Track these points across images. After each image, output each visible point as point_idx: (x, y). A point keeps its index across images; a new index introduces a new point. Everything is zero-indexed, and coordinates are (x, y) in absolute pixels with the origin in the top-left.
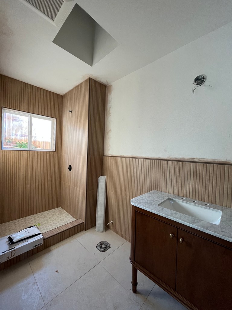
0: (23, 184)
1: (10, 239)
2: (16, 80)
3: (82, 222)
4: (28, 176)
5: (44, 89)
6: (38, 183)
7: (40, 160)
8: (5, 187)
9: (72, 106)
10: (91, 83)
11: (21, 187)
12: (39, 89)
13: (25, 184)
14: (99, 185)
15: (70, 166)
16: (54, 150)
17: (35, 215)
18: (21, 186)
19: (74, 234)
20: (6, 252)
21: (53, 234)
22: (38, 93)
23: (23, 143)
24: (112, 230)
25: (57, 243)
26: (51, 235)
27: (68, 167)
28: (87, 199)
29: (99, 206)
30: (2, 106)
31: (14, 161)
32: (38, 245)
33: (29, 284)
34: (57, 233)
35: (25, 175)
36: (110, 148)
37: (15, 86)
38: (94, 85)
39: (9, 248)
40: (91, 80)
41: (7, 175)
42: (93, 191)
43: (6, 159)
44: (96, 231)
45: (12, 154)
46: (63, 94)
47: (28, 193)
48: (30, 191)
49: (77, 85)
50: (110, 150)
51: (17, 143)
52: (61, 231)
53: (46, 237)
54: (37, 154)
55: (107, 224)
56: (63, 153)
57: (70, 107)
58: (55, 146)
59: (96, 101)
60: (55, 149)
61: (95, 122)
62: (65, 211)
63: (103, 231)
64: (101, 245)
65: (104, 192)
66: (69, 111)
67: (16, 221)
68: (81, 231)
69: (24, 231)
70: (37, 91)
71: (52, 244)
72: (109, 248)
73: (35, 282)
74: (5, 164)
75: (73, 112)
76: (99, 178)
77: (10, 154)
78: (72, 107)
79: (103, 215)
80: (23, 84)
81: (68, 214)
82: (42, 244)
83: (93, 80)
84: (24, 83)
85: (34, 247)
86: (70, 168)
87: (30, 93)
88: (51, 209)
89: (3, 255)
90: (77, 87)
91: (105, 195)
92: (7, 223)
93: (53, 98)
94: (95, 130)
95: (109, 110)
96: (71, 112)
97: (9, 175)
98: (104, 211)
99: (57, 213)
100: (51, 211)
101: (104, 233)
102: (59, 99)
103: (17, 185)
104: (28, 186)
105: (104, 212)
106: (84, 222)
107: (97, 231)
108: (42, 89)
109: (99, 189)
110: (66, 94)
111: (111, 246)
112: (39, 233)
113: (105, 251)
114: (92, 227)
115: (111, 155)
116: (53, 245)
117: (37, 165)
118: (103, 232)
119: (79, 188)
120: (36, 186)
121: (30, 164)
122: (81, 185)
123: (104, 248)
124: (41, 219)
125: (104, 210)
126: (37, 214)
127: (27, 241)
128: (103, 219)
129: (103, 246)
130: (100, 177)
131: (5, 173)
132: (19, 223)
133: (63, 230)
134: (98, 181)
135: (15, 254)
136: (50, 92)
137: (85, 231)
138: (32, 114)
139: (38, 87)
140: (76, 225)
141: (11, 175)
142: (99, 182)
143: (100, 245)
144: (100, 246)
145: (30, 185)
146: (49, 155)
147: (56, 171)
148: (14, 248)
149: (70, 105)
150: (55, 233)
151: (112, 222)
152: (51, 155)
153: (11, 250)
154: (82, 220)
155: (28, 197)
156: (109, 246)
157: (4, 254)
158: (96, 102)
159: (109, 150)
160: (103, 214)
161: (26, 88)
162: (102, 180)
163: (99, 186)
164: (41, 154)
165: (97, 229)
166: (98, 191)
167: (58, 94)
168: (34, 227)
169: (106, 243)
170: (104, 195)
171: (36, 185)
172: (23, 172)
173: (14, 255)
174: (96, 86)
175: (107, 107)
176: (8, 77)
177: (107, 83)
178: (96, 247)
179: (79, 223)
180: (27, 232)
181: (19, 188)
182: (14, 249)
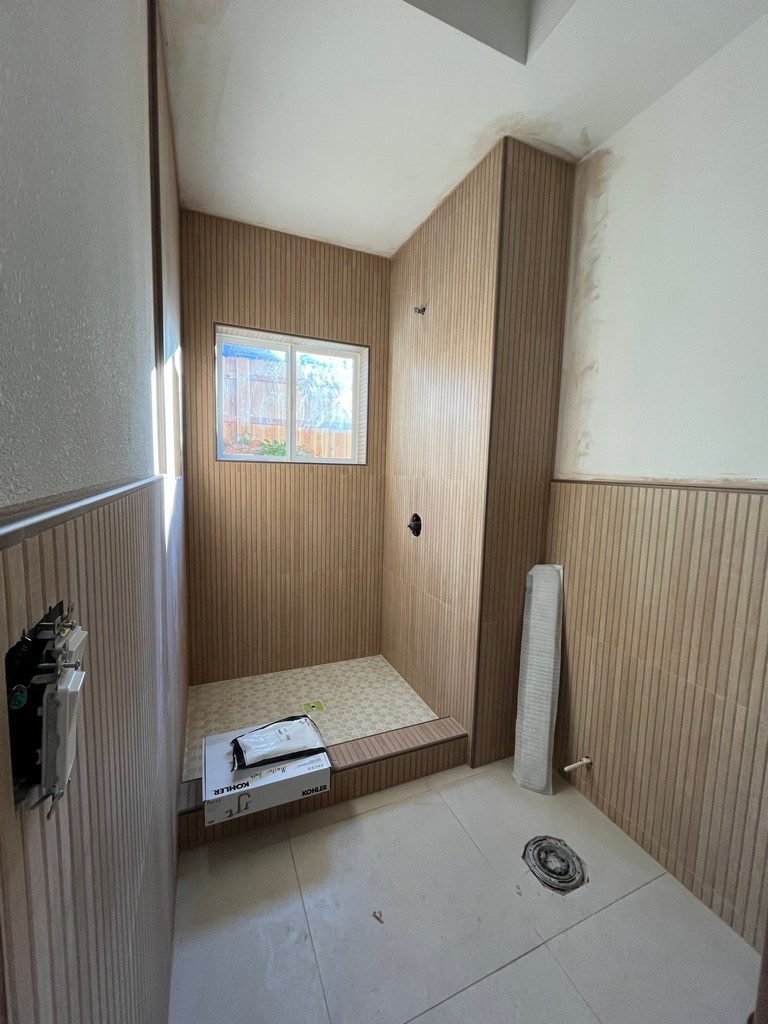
0: (274, 570)
1: (238, 751)
2: (250, 226)
3: (460, 733)
4: (288, 545)
5: (330, 245)
6: (315, 570)
7: (320, 495)
8: (229, 573)
9: (424, 289)
10: (509, 162)
11: (269, 577)
12: (315, 245)
13: (279, 572)
14: (530, 599)
15: (416, 519)
16: (364, 462)
17: (307, 670)
18: (269, 574)
19: (433, 773)
20: (226, 793)
21: (362, 759)
22: (313, 260)
23: (276, 442)
24: (585, 794)
25: (374, 791)
26: (356, 761)
27: (407, 520)
28: (483, 652)
29: (528, 686)
30: (215, 319)
31: (248, 496)
32: (316, 790)
33: (289, 930)
34: (376, 756)
36: (587, 446)
37: (247, 248)
38: (521, 167)
39: (234, 781)
40: (510, 145)
42: (505, 623)
43: (228, 489)
44: (513, 779)
45: (243, 473)
46: (393, 252)
47: (288, 597)
48: (293, 590)
49: (448, 193)
50: (585, 454)
51: (262, 444)
52: (387, 753)
53: (341, 764)
54: (311, 475)
55: (566, 769)
56: (392, 472)
57: (418, 295)
58: (365, 447)
59: (528, 238)
60: (364, 456)
61: (523, 336)
62: (396, 673)
63: (547, 787)
64: (543, 855)
65: (554, 633)
66: (416, 308)
67: (258, 679)
68: (454, 766)
69: (274, 729)
70: (308, 255)
71: (358, 792)
72: (582, 881)
73: (307, 932)
74: (228, 504)
75: (429, 311)
76: (530, 573)
77: (238, 474)
78: (424, 296)
79: (548, 725)
81: (407, 685)
82: (328, 788)
83: (518, 143)
84: (271, 231)
85: (304, 793)
86: (416, 526)
87: (288, 265)
88: (354, 658)
89: (217, 800)
90: (449, 206)
91: (557, 647)
92: (236, 683)
93: (358, 272)
94: (520, 371)
95: (590, 275)
96: (422, 311)
98: (552, 710)
99: (373, 676)
100: (353, 662)
101: (550, 797)
102: (380, 274)
103: (259, 572)
104: (288, 576)
105: (552, 714)
106: (466, 736)
107: (519, 782)
108: (325, 244)
109: (529, 618)
110: (404, 249)
111: (589, 874)
112: (319, 745)
113: (563, 891)
114: (496, 760)
115: (588, 479)
116: (362, 795)
117: (311, 509)
118: (544, 792)
119: (450, 603)
121: (292, 505)
122: (455, 594)
123: (560, 874)
124: (325, 687)
125: (552, 706)
126: (314, 667)
127: (284, 770)
128: (547, 739)
129: (555, 864)
130: (538, 568)
131: (228, 532)
132: (265, 689)
133: (393, 751)
134: (528, 585)
135: (249, 805)
136: (350, 252)
137: (473, 767)
138: (296, 339)
139: (311, 241)
140: (439, 739)
142: (531, 590)
143: (539, 854)
144: (540, 859)
145: (292, 574)
146: (346, 476)
147: (370, 535)
148: (247, 784)
149: (418, 287)
150: (369, 757)
151: (585, 761)
152: (355, 477)
153: (237, 791)
154: (462, 726)
155: (288, 612)
156: (579, 869)
157: (219, 800)
158: (528, 244)
159: (580, 455)
160: (548, 720)
161: (278, 249)
162: (544, 583)
163: (529, 604)
164: (324, 472)
165: (517, 774)
166: (528, 626)
167: (374, 256)
168: (303, 720)
169: (564, 852)
170: (553, 644)
171: (310, 574)
172: (273, 531)
173: (247, 808)
174: (532, 171)
175: (577, 260)
176: (229, 221)
177: (586, 141)
178: (524, 857)
179: (450, 736)
180: (283, 737)
181: (264, 580)
182: (247, 788)
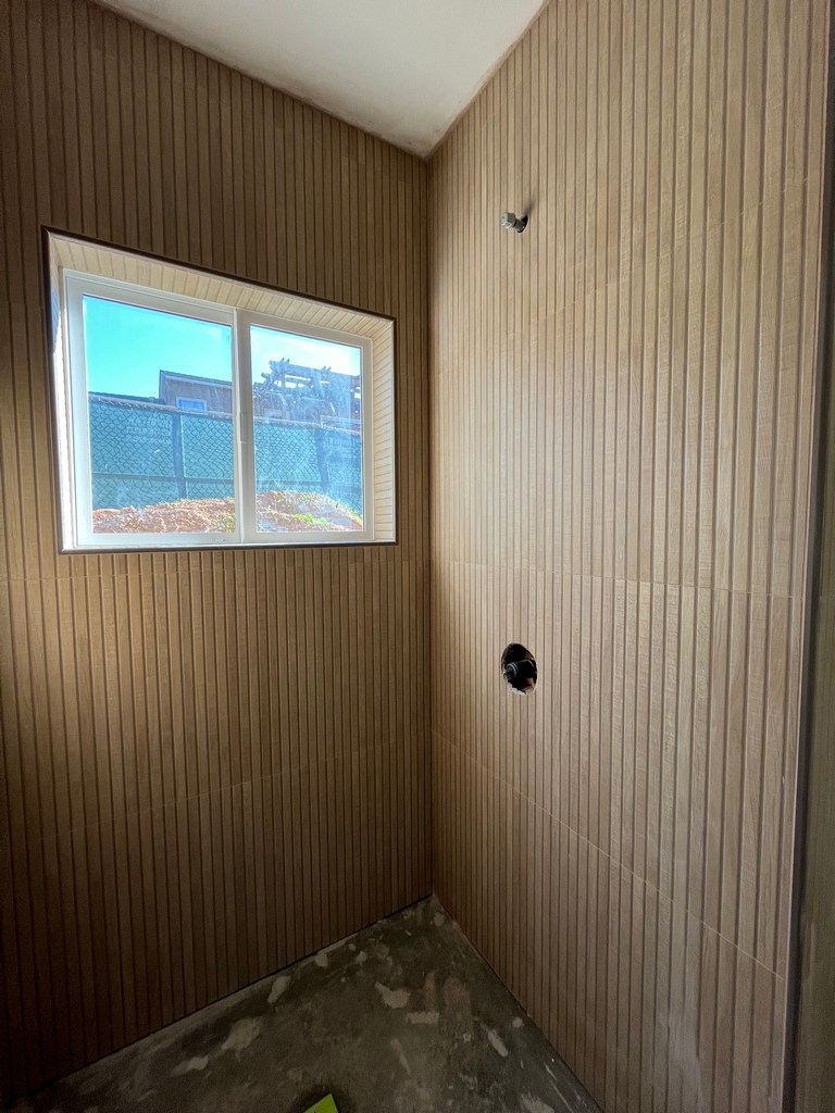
5: (312, 109)
12: (284, 102)
16: (390, 537)
22: (279, 131)
27: (496, 656)
30: (45, 220)
35: (223, 717)
41: (114, 727)
48: (258, 814)
54: (290, 570)
56: (448, 556)
58: (392, 509)
60: (392, 526)
80: (177, 54)
96: (521, 224)
97: (127, 725)
102: (408, 187)
104: (247, 785)
108: (302, 106)
110: (460, 127)
120: (295, 783)
136: (353, 131)
141: (140, 721)
146: (359, 566)
152: (376, 568)
167: (396, 149)
171: (295, 772)
